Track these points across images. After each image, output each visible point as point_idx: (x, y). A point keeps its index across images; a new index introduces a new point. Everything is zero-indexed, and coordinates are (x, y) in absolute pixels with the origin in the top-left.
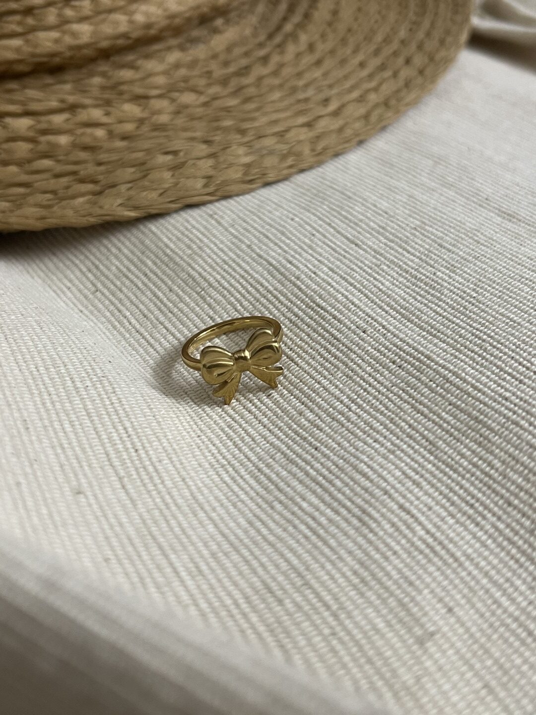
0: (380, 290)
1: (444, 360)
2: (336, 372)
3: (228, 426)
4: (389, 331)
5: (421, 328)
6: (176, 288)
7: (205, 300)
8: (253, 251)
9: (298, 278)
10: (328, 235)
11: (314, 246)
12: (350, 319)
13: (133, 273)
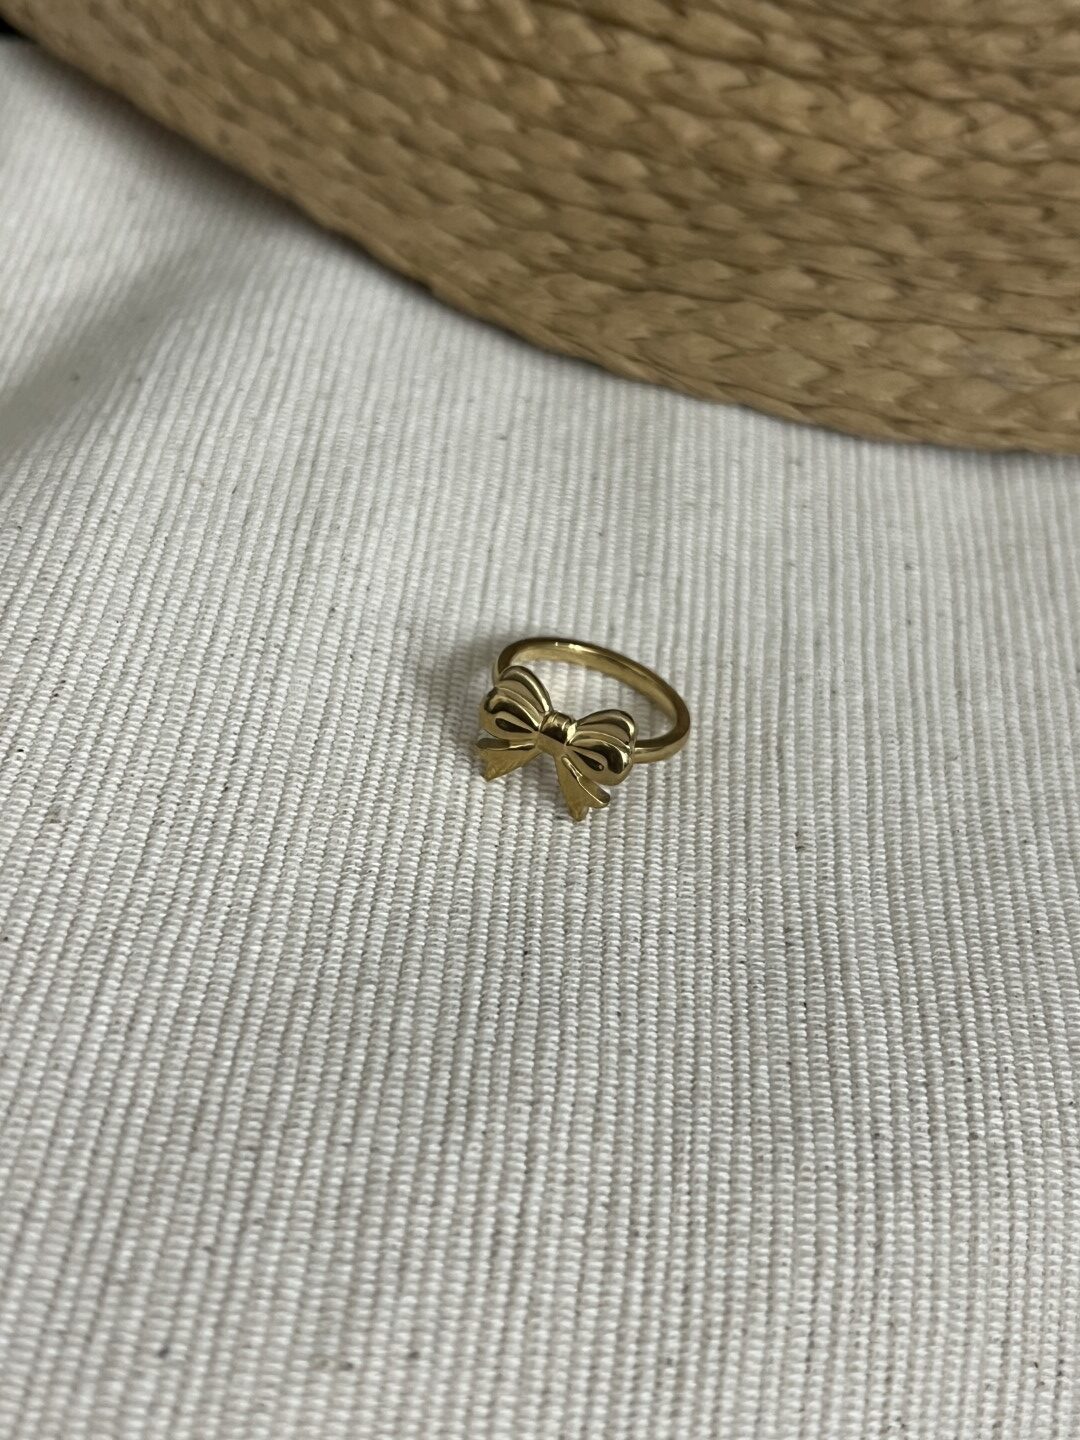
1: (863, 991)
2: (689, 870)
3: (447, 813)
5: (894, 914)
6: (612, 537)
7: (631, 595)
8: (785, 577)
9: (799, 680)
10: (933, 638)
11: (889, 643)
12: (801, 809)
13: (581, 459)
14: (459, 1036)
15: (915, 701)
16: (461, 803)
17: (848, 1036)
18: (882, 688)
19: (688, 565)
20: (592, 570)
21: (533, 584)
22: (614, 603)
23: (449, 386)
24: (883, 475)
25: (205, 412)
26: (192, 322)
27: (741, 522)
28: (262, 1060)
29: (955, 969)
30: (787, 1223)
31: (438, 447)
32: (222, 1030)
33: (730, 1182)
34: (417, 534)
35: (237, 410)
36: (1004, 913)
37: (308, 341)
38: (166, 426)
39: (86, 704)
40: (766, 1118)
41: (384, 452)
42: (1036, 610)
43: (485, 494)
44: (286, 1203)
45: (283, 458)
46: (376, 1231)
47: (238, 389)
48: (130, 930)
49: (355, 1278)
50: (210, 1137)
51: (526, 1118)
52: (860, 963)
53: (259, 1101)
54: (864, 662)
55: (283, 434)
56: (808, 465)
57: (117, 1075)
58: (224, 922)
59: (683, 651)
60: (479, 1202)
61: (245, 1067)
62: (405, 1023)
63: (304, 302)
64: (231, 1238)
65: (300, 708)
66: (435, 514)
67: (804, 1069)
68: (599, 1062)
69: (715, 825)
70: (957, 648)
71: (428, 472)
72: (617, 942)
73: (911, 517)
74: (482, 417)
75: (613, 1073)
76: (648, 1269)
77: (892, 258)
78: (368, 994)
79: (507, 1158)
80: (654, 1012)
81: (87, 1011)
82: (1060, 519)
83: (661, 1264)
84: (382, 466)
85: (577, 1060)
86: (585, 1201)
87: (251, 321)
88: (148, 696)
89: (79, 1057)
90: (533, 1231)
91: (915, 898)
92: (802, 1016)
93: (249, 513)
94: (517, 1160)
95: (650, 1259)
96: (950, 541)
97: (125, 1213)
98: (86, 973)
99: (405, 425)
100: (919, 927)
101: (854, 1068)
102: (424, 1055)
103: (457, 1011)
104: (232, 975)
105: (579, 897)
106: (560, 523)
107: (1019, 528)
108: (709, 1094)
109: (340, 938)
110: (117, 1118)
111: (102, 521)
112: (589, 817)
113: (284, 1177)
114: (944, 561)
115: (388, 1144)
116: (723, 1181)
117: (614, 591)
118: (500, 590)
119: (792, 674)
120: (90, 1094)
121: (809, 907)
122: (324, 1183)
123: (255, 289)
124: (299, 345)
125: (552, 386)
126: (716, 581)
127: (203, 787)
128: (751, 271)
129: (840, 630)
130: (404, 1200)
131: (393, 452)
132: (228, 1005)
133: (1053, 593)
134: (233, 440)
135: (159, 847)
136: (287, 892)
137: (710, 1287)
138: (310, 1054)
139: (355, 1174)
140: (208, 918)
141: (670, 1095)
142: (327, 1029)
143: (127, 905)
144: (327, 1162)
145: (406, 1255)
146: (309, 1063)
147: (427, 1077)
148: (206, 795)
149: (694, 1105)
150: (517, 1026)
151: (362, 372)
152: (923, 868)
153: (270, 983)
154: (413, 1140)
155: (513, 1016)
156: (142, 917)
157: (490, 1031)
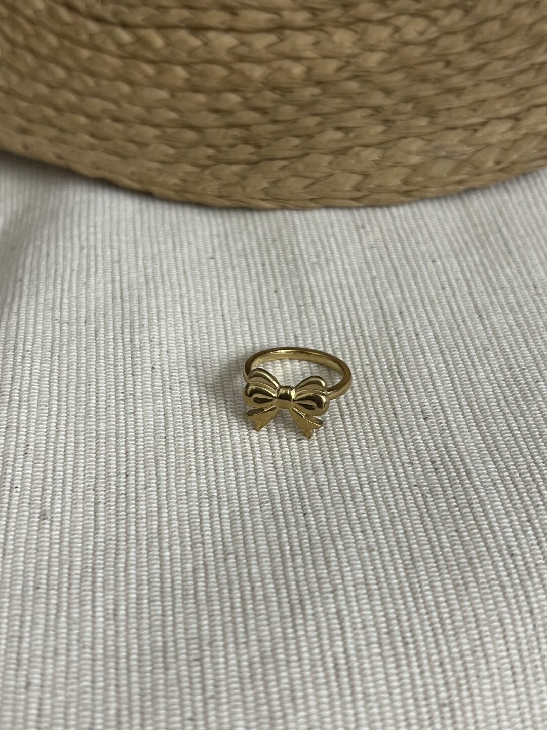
1: (481, 482)
3: (242, 454)
4: (449, 428)
5: (483, 438)
6: (282, 291)
7: (300, 317)
8: (374, 285)
9: (398, 334)
10: (458, 293)
11: (436, 302)
12: (420, 398)
13: (254, 258)
14: (285, 568)
15: (458, 326)
16: (248, 447)
17: (481, 507)
19: (324, 293)
20: (276, 310)
21: (250, 326)
22: (293, 324)
23: (177, 240)
24: (407, 220)
25: (59, 287)
26: (38, 243)
27: (343, 264)
28: (189, 611)
29: (523, 457)
30: (481, 614)
31: (181, 271)
32: (162, 602)
33: (446, 601)
34: (184, 317)
35: (74, 281)
36: (539, 421)
37: (99, 236)
38: (41, 300)
39: (43, 453)
40: (453, 563)
41: (155, 282)
42: (505, 264)
43: (212, 288)
44: (223, 683)
45: (105, 299)
46: (273, 683)
47: (72, 270)
48: (100, 564)
49: (271, 711)
50: (173, 660)
51: (331, 600)
52: (475, 468)
53: (193, 633)
54: (427, 314)
55: (101, 286)
56: (368, 226)
57: (116, 641)
58: (147, 545)
59: (335, 338)
60: (322, 652)
61: (180, 617)
62: (255, 570)
63: (92, 217)
64: (200, 710)
65: (152, 423)
66: (190, 305)
67: (464, 532)
68: (360, 559)
69: (380, 420)
70: (471, 294)
71: (180, 285)
72: (349, 495)
73: (427, 236)
74: (198, 250)
75: (369, 563)
76: (419, 660)
77: (377, 110)
78: (232, 560)
79: (329, 625)
80: (379, 525)
81: (90, 613)
82: (501, 214)
83: (424, 655)
84: (156, 289)
85: (348, 562)
86: (375, 634)
87: (68, 234)
88: (73, 439)
89: (94, 638)
90: (354, 658)
91: (491, 426)
92: (455, 504)
93: (96, 331)
95: (418, 654)
96: (450, 243)
97: (142, 713)
98: (84, 593)
99: (161, 265)
100: (499, 440)
101: (490, 523)
102: (270, 583)
103: (280, 555)
104: (159, 571)
105: (322, 478)
106: (253, 292)
107: (482, 225)
108: (420, 559)
109: (208, 535)
110: (123, 665)
111: (23, 357)
112: (314, 434)
113: (218, 669)
114: (451, 253)
115: (266, 636)
116: (442, 602)
117: (291, 318)
118: (234, 333)
119: (393, 332)
120: (105, 656)
121: (440, 447)
122: (239, 666)
123: (65, 218)
124: (96, 239)
125: (228, 224)
126: (340, 297)
127: (114, 478)
128: (310, 137)
129: (410, 303)
130: (283, 662)
131: (159, 280)
132: (162, 588)
133: (510, 252)
134: (77, 297)
135: (102, 516)
136: (174, 519)
137: (453, 660)
138: (212, 601)
139: (254, 657)
140: (138, 545)
141: (401, 565)
142: (216, 585)
143: (95, 551)
144: (238, 655)
145: (293, 691)
146: (212, 605)
147: (275, 595)
148: (118, 482)
149: (415, 567)
150: (312, 554)
151: (131, 245)
152: (491, 410)
153: (179, 569)
154: (279, 630)
155: (309, 549)
156: (104, 555)
157: (299, 561)
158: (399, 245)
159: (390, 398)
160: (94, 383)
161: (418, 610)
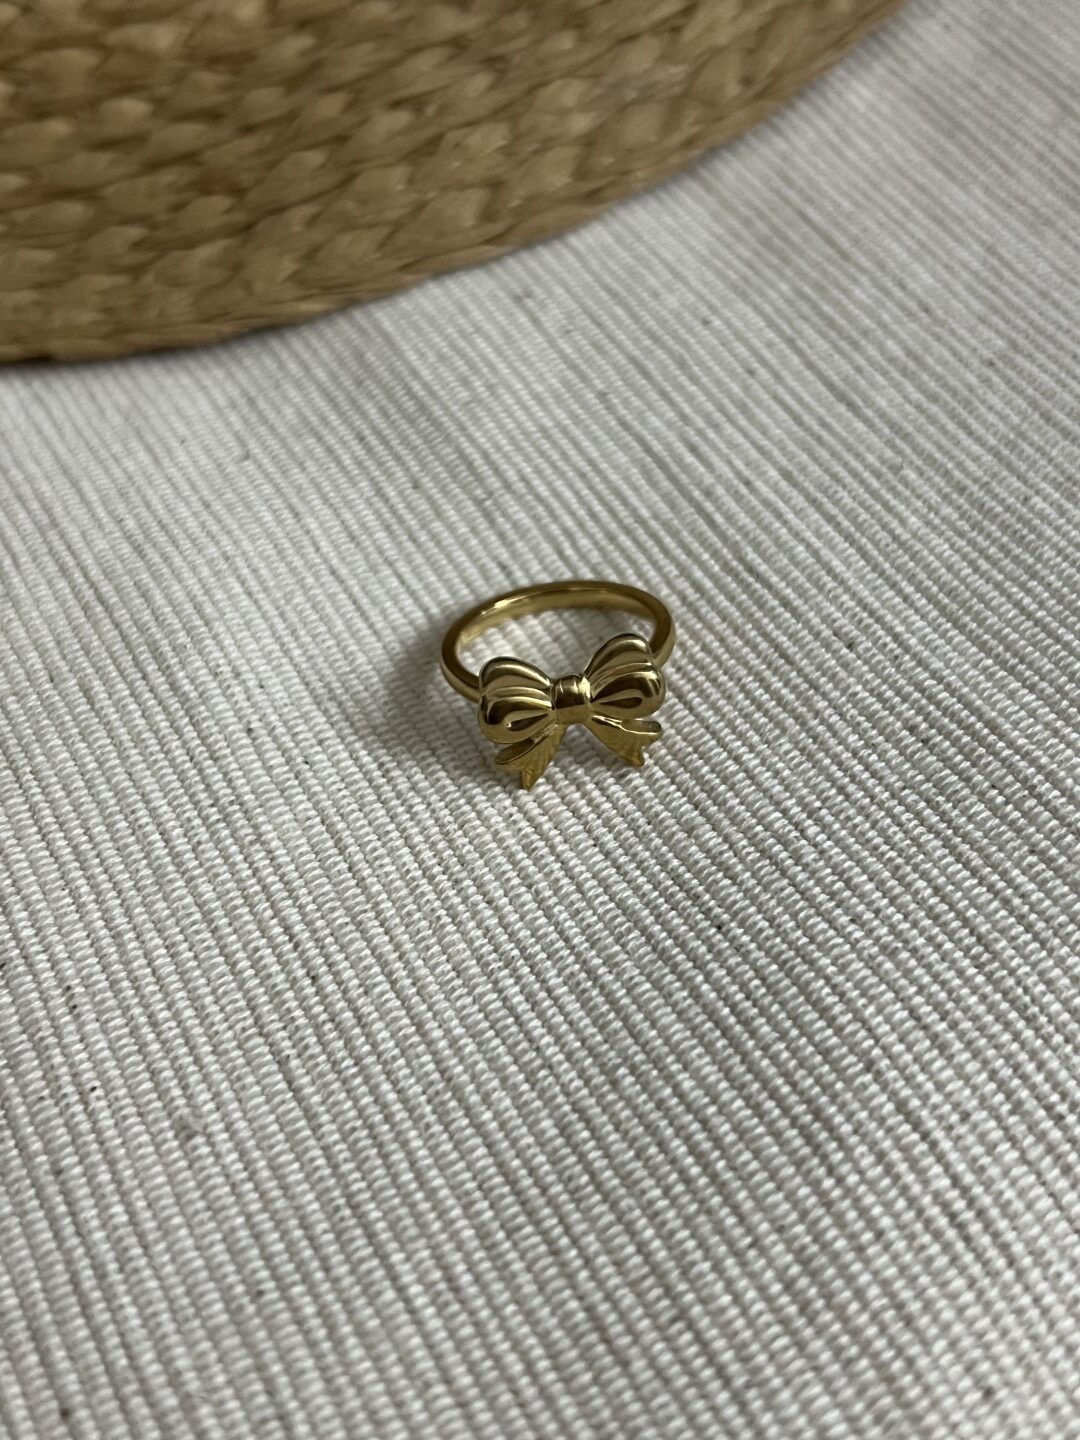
0: (896, 538)
1: (1027, 737)
2: (777, 738)
3: (525, 848)
4: (907, 649)
5: (983, 646)
6: (426, 482)
7: (492, 523)
8: (610, 409)
9: (708, 494)
10: (785, 373)
11: (751, 405)
12: (819, 610)
13: (333, 430)
14: (745, 1057)
15: (819, 440)
16: (527, 829)
17: (1055, 787)
18: (783, 450)
19: (518, 459)
20: (437, 526)
21: (399, 577)
22: (484, 543)
23: (151, 440)
24: (609, 253)
27: (527, 386)
28: (602, 1223)
31: (197, 506)
32: (536, 1223)
34: (256, 602)
39: (109, 994)
40: (1063, 918)
41: (155, 544)
42: (844, 281)
43: (280, 522)
44: (755, 1347)
45: (67, 615)
46: (855, 1306)
48: (360, 1191)
49: (880, 1367)
50: (627, 1340)
51: (874, 1088)
52: (1001, 712)
53: (638, 1267)
54: (746, 435)
55: (43, 590)
56: (538, 291)
57: (489, 1347)
58: (434, 1112)
59: (584, 542)
60: (912, 1202)
61: (592, 1242)
62: (686, 1082)
64: (738, 1421)
65: (305, 848)
66: (255, 571)
67: (1049, 848)
68: (882, 981)
69: (761, 680)
70: (810, 365)
71: (211, 536)
72: (785, 854)
73: (666, 274)
74: (207, 451)
75: (903, 982)
77: (458, 43)
78: (627, 1080)
79: (897, 1140)
80: (878, 894)
81: (400, 1305)
82: (789, 183)
84: (166, 559)
85: (863, 995)
86: (992, 1124)
89: (437, 1358)
90: (978, 1190)
91: (986, 618)
93: (86, 692)
94: (906, 1134)
96: (718, 273)
98: (365, 1267)
99: (148, 505)
100: (1015, 642)
102: (733, 1100)
103: (718, 1033)
104: (491, 1161)
105: (711, 838)
106: (369, 503)
107: (761, 215)
108: (996, 935)
109: (549, 1045)
110: (530, 1392)
112: (646, 755)
113: (730, 1322)
114: (732, 295)
115: (786, 1214)
117: (474, 531)
118: (375, 602)
119: (697, 494)
120: (483, 1386)
121: (909, 694)
122: (769, 1300)
125: (241, 376)
126: (556, 457)
127: (291, 994)
129: (701, 423)
130: (850, 1256)
131: (162, 539)
132: (518, 1193)
133: (845, 256)
135: (307, 1085)
136: (461, 1037)
138: (636, 1182)
139: (787, 1267)
140: (417, 1120)
141: (967, 962)
142: (625, 1145)
143: (335, 1167)
144: (753, 1276)
145: (900, 1307)
146: (643, 1192)
147: (755, 1120)
148: (302, 1000)
149: (995, 956)
150: (783, 1004)
151: (61, 482)
152: (967, 587)
153: (530, 1140)
154: (804, 1191)
155: (770, 998)
156: (358, 1168)
157: (766, 1029)
158: (619, 311)
159: (758, 626)
160: (140, 805)
161: (1047, 1040)
